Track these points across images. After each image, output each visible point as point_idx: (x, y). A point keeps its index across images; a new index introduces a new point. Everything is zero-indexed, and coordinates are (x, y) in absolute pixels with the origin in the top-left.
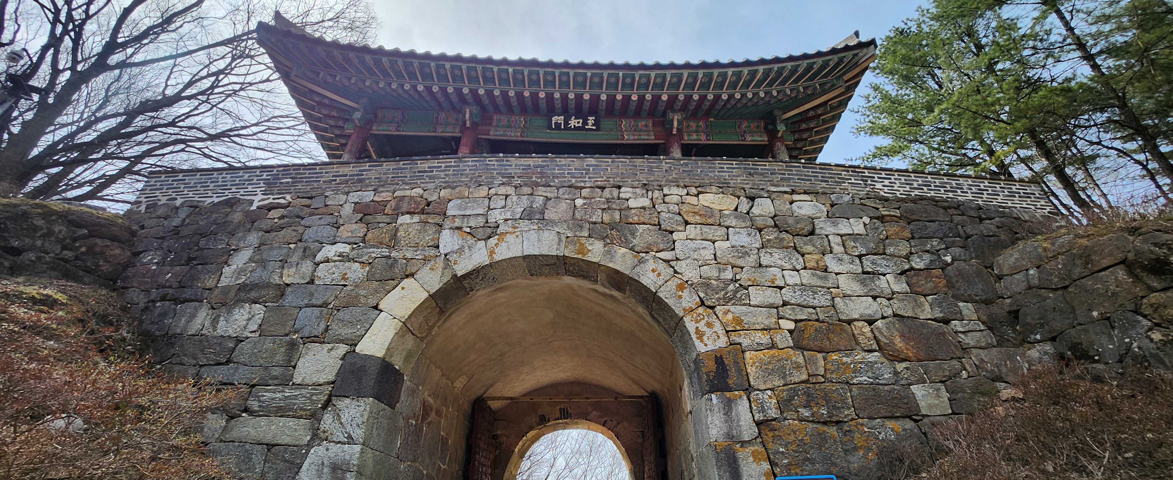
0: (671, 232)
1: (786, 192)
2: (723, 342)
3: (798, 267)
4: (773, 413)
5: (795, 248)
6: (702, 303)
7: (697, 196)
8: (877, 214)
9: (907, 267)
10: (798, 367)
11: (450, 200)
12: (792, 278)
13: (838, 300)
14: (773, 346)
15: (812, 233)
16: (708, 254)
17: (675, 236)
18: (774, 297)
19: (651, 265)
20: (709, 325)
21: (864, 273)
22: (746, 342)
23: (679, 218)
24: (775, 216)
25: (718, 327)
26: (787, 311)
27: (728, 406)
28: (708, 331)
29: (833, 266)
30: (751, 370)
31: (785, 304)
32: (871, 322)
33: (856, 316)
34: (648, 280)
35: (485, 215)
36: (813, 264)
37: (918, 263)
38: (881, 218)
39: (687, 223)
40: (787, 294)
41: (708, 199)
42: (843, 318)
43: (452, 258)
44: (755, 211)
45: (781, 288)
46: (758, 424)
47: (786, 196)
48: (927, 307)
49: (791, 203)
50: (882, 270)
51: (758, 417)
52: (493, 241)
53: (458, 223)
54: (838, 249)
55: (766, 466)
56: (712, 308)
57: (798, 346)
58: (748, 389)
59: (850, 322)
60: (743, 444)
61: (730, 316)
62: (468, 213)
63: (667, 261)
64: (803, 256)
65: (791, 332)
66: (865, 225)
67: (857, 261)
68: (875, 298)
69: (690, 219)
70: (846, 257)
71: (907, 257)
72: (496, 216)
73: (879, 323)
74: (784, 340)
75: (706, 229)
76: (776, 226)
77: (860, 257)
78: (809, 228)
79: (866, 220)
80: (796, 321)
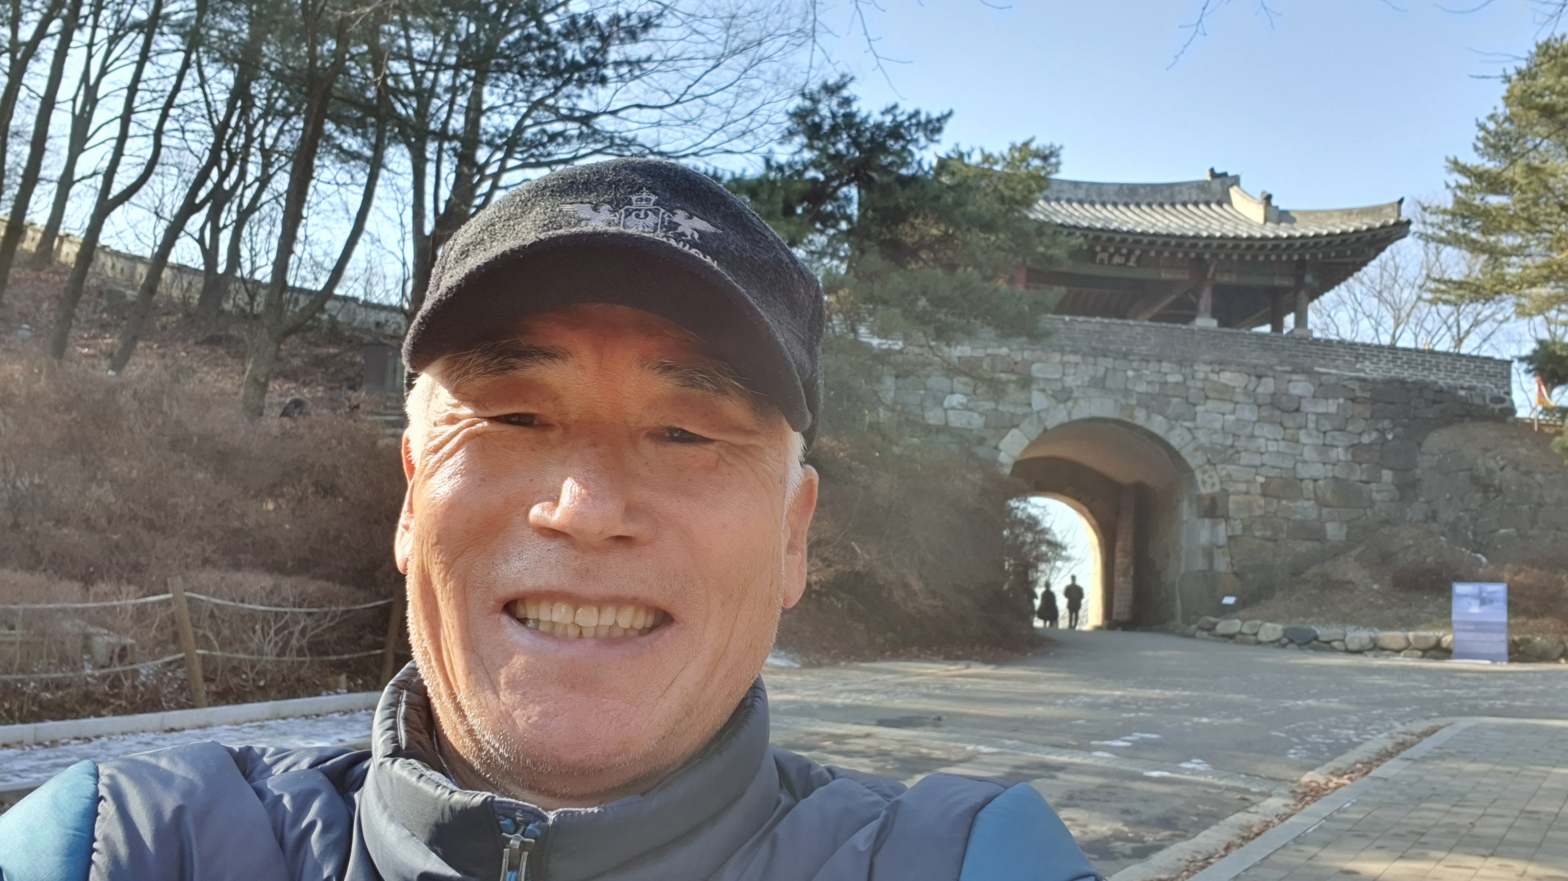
0: (1195, 405)
1: (1288, 372)
2: (1217, 488)
3: (1279, 438)
4: (1239, 532)
5: (1281, 424)
6: (1209, 461)
7: (1218, 373)
8: (1352, 396)
9: (1356, 442)
10: (1259, 507)
11: (1033, 363)
12: (1272, 447)
13: (1299, 466)
14: (1248, 493)
15: (1297, 410)
16: (1218, 425)
17: (1199, 409)
18: (1257, 461)
19: (1178, 431)
20: (1211, 477)
21: (1324, 445)
22: (1231, 490)
23: (1202, 393)
24: (1274, 394)
25: (1216, 480)
26: (1263, 470)
27: (1214, 526)
28: (1209, 481)
29: (1303, 438)
30: (1231, 507)
31: (1263, 465)
32: (1315, 480)
33: (1307, 476)
34: (1174, 440)
35: (1061, 380)
36: (1289, 437)
37: (1366, 439)
38: (1353, 400)
39: (1207, 398)
40: (1266, 459)
41: (1227, 377)
42: (1298, 476)
43: (1043, 415)
44: (1260, 390)
45: (1262, 454)
46: (1230, 538)
47: (1287, 376)
48: (1359, 472)
49: (1290, 381)
50: (1336, 443)
51: (1230, 533)
52: (1070, 404)
53: (1042, 385)
54: (1311, 425)
55: (1228, 559)
56: (1214, 465)
57: (1264, 495)
58: (1227, 518)
59: (1302, 480)
60: (1219, 547)
61: (1224, 473)
62: (1049, 376)
63: (1189, 429)
64: (1285, 429)
65: (1262, 484)
66: (1339, 405)
67: (1322, 435)
68: (1324, 464)
69: (1210, 395)
70: (1315, 433)
71: (1360, 434)
72: (1069, 381)
73: (1321, 482)
74: (1256, 489)
75: (1220, 404)
76: (1272, 404)
77: (1325, 433)
78: (1296, 406)
79: (1341, 401)
80: (1267, 477)
